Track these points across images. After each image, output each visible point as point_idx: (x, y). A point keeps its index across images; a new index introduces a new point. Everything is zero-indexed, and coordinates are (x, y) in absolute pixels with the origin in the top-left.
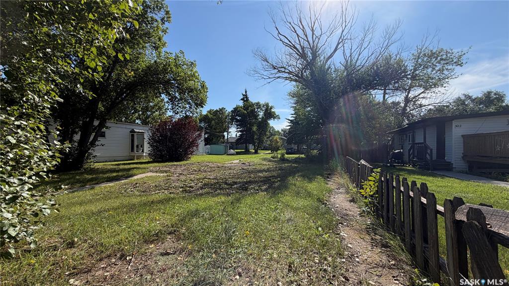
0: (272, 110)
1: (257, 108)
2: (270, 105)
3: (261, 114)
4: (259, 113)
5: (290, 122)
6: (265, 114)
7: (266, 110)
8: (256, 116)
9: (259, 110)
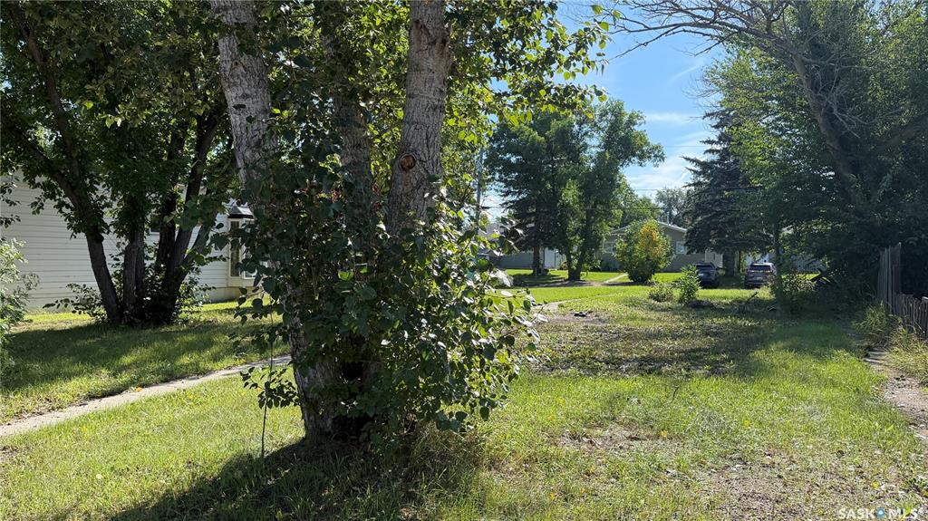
0: (637, 128)
1: (580, 123)
2: (627, 110)
3: (594, 144)
4: (587, 140)
5: (698, 169)
6: (608, 144)
7: (614, 127)
8: (574, 153)
9: (586, 128)
